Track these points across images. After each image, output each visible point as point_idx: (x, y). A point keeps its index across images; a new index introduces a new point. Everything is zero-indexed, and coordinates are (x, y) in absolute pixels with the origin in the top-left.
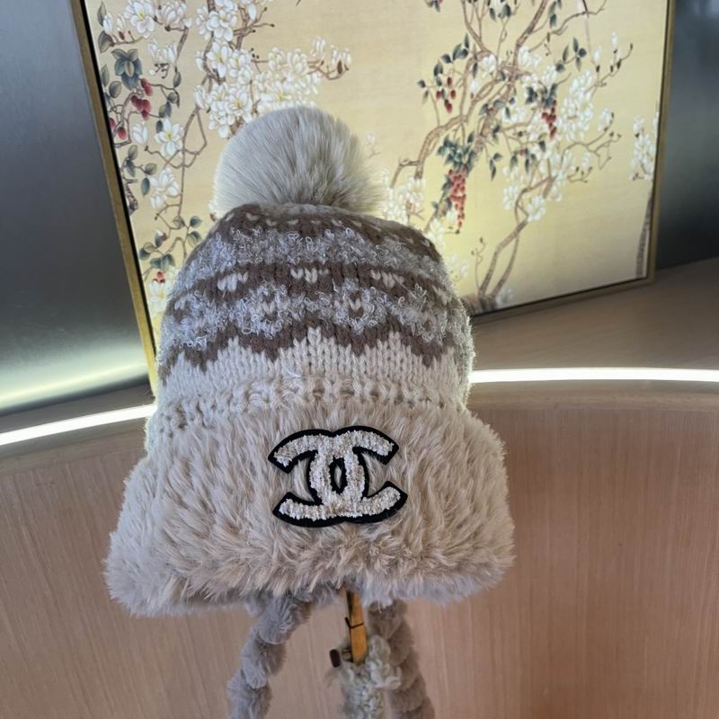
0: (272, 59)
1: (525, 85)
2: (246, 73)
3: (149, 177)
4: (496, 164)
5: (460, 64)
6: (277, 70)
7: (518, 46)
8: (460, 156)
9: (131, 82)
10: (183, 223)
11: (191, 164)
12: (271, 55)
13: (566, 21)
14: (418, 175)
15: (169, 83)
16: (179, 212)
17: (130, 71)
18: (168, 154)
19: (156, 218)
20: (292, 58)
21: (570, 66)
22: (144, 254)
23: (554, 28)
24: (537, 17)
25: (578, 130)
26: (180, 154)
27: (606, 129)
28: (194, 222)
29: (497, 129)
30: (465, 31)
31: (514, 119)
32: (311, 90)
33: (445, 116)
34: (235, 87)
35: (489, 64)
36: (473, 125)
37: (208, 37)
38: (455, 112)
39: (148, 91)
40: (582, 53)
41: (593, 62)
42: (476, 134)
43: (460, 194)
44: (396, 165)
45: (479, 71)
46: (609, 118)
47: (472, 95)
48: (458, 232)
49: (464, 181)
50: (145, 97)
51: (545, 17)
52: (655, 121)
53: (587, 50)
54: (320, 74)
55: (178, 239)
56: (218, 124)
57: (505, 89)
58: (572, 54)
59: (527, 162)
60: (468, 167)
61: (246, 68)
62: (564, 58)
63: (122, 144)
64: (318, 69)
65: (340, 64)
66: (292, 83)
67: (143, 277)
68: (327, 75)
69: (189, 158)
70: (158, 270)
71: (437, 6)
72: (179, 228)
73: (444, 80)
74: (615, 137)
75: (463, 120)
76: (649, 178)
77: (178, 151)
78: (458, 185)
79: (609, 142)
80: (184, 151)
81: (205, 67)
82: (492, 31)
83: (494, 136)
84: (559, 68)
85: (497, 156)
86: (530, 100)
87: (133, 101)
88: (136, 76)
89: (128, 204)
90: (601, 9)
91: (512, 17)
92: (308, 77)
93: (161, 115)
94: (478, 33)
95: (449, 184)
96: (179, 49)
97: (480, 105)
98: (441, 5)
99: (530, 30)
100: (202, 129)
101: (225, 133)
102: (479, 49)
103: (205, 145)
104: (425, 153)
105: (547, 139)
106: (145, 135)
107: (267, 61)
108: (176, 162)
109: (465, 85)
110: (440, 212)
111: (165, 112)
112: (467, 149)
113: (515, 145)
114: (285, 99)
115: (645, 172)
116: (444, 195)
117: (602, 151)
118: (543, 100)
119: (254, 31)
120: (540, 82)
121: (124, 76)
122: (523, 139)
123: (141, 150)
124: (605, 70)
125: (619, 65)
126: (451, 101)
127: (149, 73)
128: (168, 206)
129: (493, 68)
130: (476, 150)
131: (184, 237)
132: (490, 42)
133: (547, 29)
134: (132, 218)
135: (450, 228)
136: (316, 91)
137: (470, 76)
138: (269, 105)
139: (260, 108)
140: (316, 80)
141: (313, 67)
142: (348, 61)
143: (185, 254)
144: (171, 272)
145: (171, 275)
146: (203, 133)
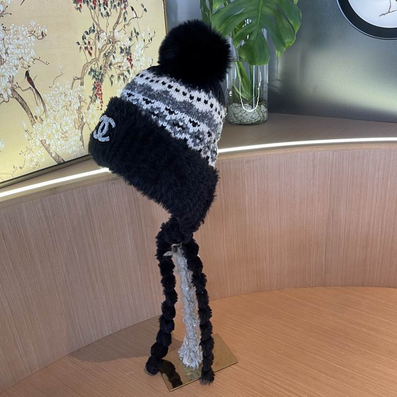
0: (12, 29)
1: (118, 46)
2: (1, 35)
4: (112, 79)
5: (92, 35)
6: (14, 34)
7: (114, 29)
8: (98, 76)
12: (11, 27)
13: (130, 20)
14: (82, 84)
20: (21, 29)
21: (134, 39)
23: (127, 23)
24: (119, 17)
25: (141, 66)
29: (111, 64)
30: (93, 21)
31: (116, 60)
32: (31, 43)
33: (90, 59)
35: (103, 35)
36: (101, 62)
38: (93, 57)
40: (138, 34)
41: (142, 38)
42: (103, 66)
43: (100, 92)
44: (73, 79)
45: (100, 39)
46: (151, 61)
47: (99, 50)
48: (101, 109)
49: (101, 86)
51: (122, 19)
53: (139, 32)
54: (34, 37)
57: (111, 47)
58: (134, 34)
59: (124, 78)
60: (101, 81)
61: (0, 33)
62: (132, 36)
64: (33, 34)
65: (42, 32)
66: (22, 40)
68: (37, 37)
71: (80, 10)
73: (87, 42)
75: (97, 60)
78: (99, 88)
83: (110, 67)
84: (130, 39)
85: (112, 76)
86: (121, 52)
90: (142, 16)
91: (110, 17)
92: (29, 37)
94: (97, 23)
95: (95, 88)
97: (102, 53)
98: (81, 10)
99: (117, 23)
102: (99, 30)
104: (83, 74)
105: (130, 69)
107: (10, 30)
109: (95, 45)
110: (93, 101)
112: (100, 73)
113: (119, 72)
114: (20, 48)
116: (93, 93)
118: (126, 52)
119: (3, 16)
120: (124, 45)
122: (121, 69)
124: (147, 41)
125: (151, 39)
126: (91, 52)
129: (105, 38)
130: (103, 73)
132: (103, 27)
133: (123, 23)
135: (98, 107)
136: (33, 45)
137: (97, 41)
138: (13, 50)
139: (8, 52)
140: (33, 39)
141: (31, 33)
142: (46, 31)
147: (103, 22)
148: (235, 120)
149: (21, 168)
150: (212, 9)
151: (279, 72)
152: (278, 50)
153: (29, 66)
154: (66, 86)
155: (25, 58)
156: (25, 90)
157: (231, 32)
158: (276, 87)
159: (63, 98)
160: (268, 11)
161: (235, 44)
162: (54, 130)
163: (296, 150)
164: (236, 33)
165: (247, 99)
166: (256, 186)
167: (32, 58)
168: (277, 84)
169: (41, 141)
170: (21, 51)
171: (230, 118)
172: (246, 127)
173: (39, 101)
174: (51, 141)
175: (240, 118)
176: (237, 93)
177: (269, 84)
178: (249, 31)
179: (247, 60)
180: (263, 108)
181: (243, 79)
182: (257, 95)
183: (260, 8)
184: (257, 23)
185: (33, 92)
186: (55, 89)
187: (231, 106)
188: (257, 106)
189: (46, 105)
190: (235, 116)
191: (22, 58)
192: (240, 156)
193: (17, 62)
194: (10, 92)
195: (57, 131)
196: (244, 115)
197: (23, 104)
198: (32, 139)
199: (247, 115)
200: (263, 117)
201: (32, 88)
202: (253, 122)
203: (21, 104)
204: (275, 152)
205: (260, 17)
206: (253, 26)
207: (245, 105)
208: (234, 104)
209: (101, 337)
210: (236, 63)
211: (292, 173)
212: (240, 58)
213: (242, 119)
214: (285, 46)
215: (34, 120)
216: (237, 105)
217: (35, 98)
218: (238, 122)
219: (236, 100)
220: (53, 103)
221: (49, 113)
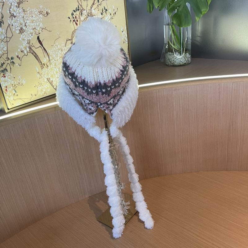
2: (22, 15)
5: (78, 12)
6: (30, 14)
7: (91, 8)
10: (9, 59)
11: (9, 41)
12: (28, 9)
13: (102, 2)
14: (72, 43)
16: (7, 56)
18: (2, 38)
19: (1, 58)
20: (34, 10)
21: (104, 13)
23: (99, 4)
26: (6, 38)
28: (12, 58)
30: (78, 4)
32: (40, 19)
33: (76, 27)
34: (19, 18)
35: (84, 12)
37: (10, 4)
38: (79, 26)
40: (106, 10)
41: (109, 13)
44: (66, 40)
45: (83, 15)
47: (82, 21)
52: (126, 28)
53: (107, 9)
54: (42, 15)
55: (8, 64)
58: (104, 11)
61: (21, 13)
62: (102, 12)
64: (41, 13)
65: (47, 12)
66: (35, 17)
68: (44, 15)
69: (8, 39)
70: (3, 73)
72: (8, 61)
73: (74, 17)
76: (127, 42)
77: (5, 37)
80: (7, 37)
81: (10, 13)
82: (84, 4)
84: (102, 14)
92: (39, 15)
94: (81, 4)
96: (2, 8)
99: (93, 4)
101: (18, 32)
102: (82, 9)
103: (13, 35)
104: (72, 37)
107: (27, 11)
108: (5, 41)
109: (80, 18)
114: (34, 22)
119: (23, 3)
124: (112, 15)
125: (115, 13)
126: (77, 23)
128: (4, 54)
129: (86, 14)
131: (10, 63)
132: (84, 7)
133: (97, 4)
136: (42, 20)
137: (81, 16)
138: (29, 24)
139: (27, 25)
140: (41, 17)
142: (49, 11)
143: (11, 68)
144: (7, 74)
145: (7, 75)
146: (11, 32)
148: (170, 63)
149: (35, 95)
151: (199, 31)
152: (197, 17)
153: (39, 33)
154: (62, 45)
155: (36, 28)
156: (37, 48)
157: (167, 6)
158: (197, 41)
159: (60, 52)
161: (169, 14)
162: (55, 72)
163: (208, 82)
164: (170, 6)
165: (178, 50)
166: (181, 106)
167: (41, 28)
168: (198, 39)
169: (47, 79)
170: (34, 24)
171: (166, 62)
172: (177, 69)
173: (46, 54)
174: (53, 78)
175: (172, 62)
176: (171, 46)
177: (192, 39)
178: (178, 5)
179: (177, 24)
180: (188, 55)
182: (184, 46)
185: (42, 49)
186: (55, 47)
187: (167, 54)
188: (184, 54)
189: (50, 56)
190: (169, 61)
191: (35, 28)
193: (32, 31)
194: (28, 49)
195: (57, 72)
196: (175, 60)
197: (36, 57)
198: (42, 78)
199: (177, 60)
200: (188, 61)
201: (41, 46)
202: (182, 64)
204: (193, 83)
207: (176, 53)
208: (169, 53)
210: (170, 26)
211: (205, 98)
212: (173, 23)
213: (174, 63)
214: (201, 13)
215: (43, 66)
216: (171, 53)
217: (43, 53)
218: (172, 65)
219: (170, 50)
220: (54, 55)
221: (52, 61)
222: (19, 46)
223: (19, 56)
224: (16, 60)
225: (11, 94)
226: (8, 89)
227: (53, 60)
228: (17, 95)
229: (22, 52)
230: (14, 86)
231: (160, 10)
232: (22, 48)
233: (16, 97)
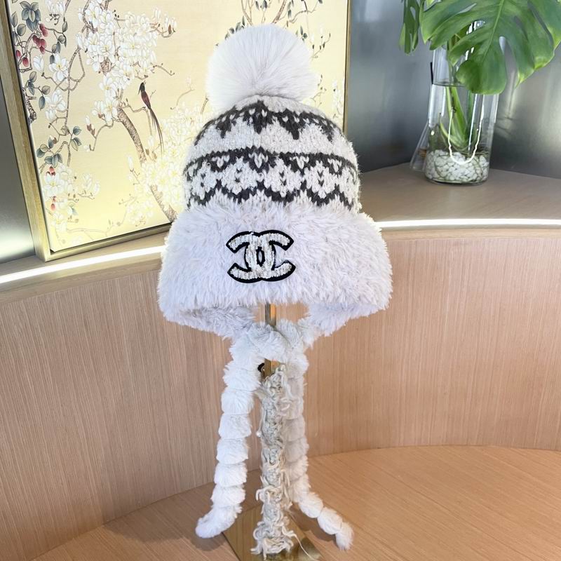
0: (127, 19)
2: (111, 27)
3: (44, 95)
6: (130, 27)
9: (33, 25)
10: (69, 131)
11: (74, 89)
12: (126, 16)
13: (296, 15)
15: (59, 28)
16: (66, 124)
17: (33, 17)
18: (58, 80)
19: (49, 127)
20: (140, 20)
22: (40, 152)
23: (290, 19)
26: (67, 80)
27: (319, 85)
28: (75, 131)
30: (243, 14)
32: (152, 43)
34: (104, 36)
39: (44, 33)
40: (305, 36)
41: (311, 42)
46: (320, 78)
50: (43, 37)
51: (285, 11)
52: (343, 82)
53: (307, 34)
54: (158, 33)
55: (65, 142)
56: (92, 61)
58: (300, 36)
61: (111, 24)
63: (25, 70)
64: (157, 29)
65: (170, 27)
66: (141, 37)
67: (39, 171)
68: (162, 34)
69: (73, 84)
70: (51, 165)
72: (65, 135)
74: (323, 90)
76: (341, 117)
77: (65, 78)
79: (320, 93)
80: (70, 78)
81: (84, 19)
87: (34, 40)
88: (36, 21)
89: (29, 115)
90: (314, 10)
91: (268, 8)
92: (150, 33)
93: (54, 51)
94: (249, 16)
96: (67, 5)
99: (278, 18)
100: (81, 64)
101: (97, 68)
103: (84, 75)
106: (42, 64)
107: (124, 20)
108: (64, 86)
111: (56, 49)
114: (136, 48)
115: (339, 114)
117: (317, 99)
121: (28, 20)
123: (39, 75)
124: (317, 48)
125: (324, 46)
127: (45, 20)
128: (58, 118)
131: (69, 142)
132: (256, 23)
133: (287, 19)
134: (31, 126)
136: (155, 45)
138: (126, 51)
139: (119, 53)
140: (156, 37)
141: (154, 27)
143: (69, 154)
144: (60, 167)
145: (60, 169)
146: (82, 66)
147: (257, 15)
149: (119, 224)
150: (423, 4)
152: (521, 72)
153: (146, 76)
154: (195, 108)
155: (141, 64)
156: (137, 111)
157: (446, 43)
158: (505, 130)
159: (188, 126)
160: (513, 10)
161: (452, 59)
162: (170, 172)
164: (453, 44)
165: (458, 145)
167: (151, 64)
168: (507, 124)
169: (151, 187)
170: (137, 53)
171: (428, 172)
172: (453, 190)
173: (154, 128)
174: (164, 188)
175: (444, 174)
176: (444, 135)
177: (496, 125)
178: (477, 40)
179: (468, 86)
180: (483, 161)
181: (456, 114)
182: (475, 139)
183: (501, 4)
184: (492, 28)
185: (148, 114)
186: (179, 112)
187: (432, 153)
188: (473, 156)
190: (436, 170)
191: (138, 63)
192: (445, 234)
193: (130, 69)
194: (115, 113)
195: (175, 174)
196: (452, 169)
197: (132, 132)
198: (139, 183)
199: (456, 169)
200: (482, 174)
201: (147, 108)
202: (465, 180)
203: (129, 131)
205: (499, 19)
206: (485, 32)
207: (455, 153)
208: (437, 151)
209: (205, 483)
210: (448, 88)
211: (526, 270)
212: (456, 81)
213: (447, 175)
214: (534, 67)
215: (144, 156)
216: (442, 153)
217: (150, 123)
218: (441, 180)
219: (441, 145)
220: (174, 132)
221: (166, 146)
222: (96, 103)
223: (93, 128)
224: (84, 136)
225: (61, 217)
226: (56, 204)
227: (170, 143)
228: (77, 220)
229: (100, 117)
230: (71, 197)
231: (432, 48)
232: (102, 108)
233: (72, 226)
